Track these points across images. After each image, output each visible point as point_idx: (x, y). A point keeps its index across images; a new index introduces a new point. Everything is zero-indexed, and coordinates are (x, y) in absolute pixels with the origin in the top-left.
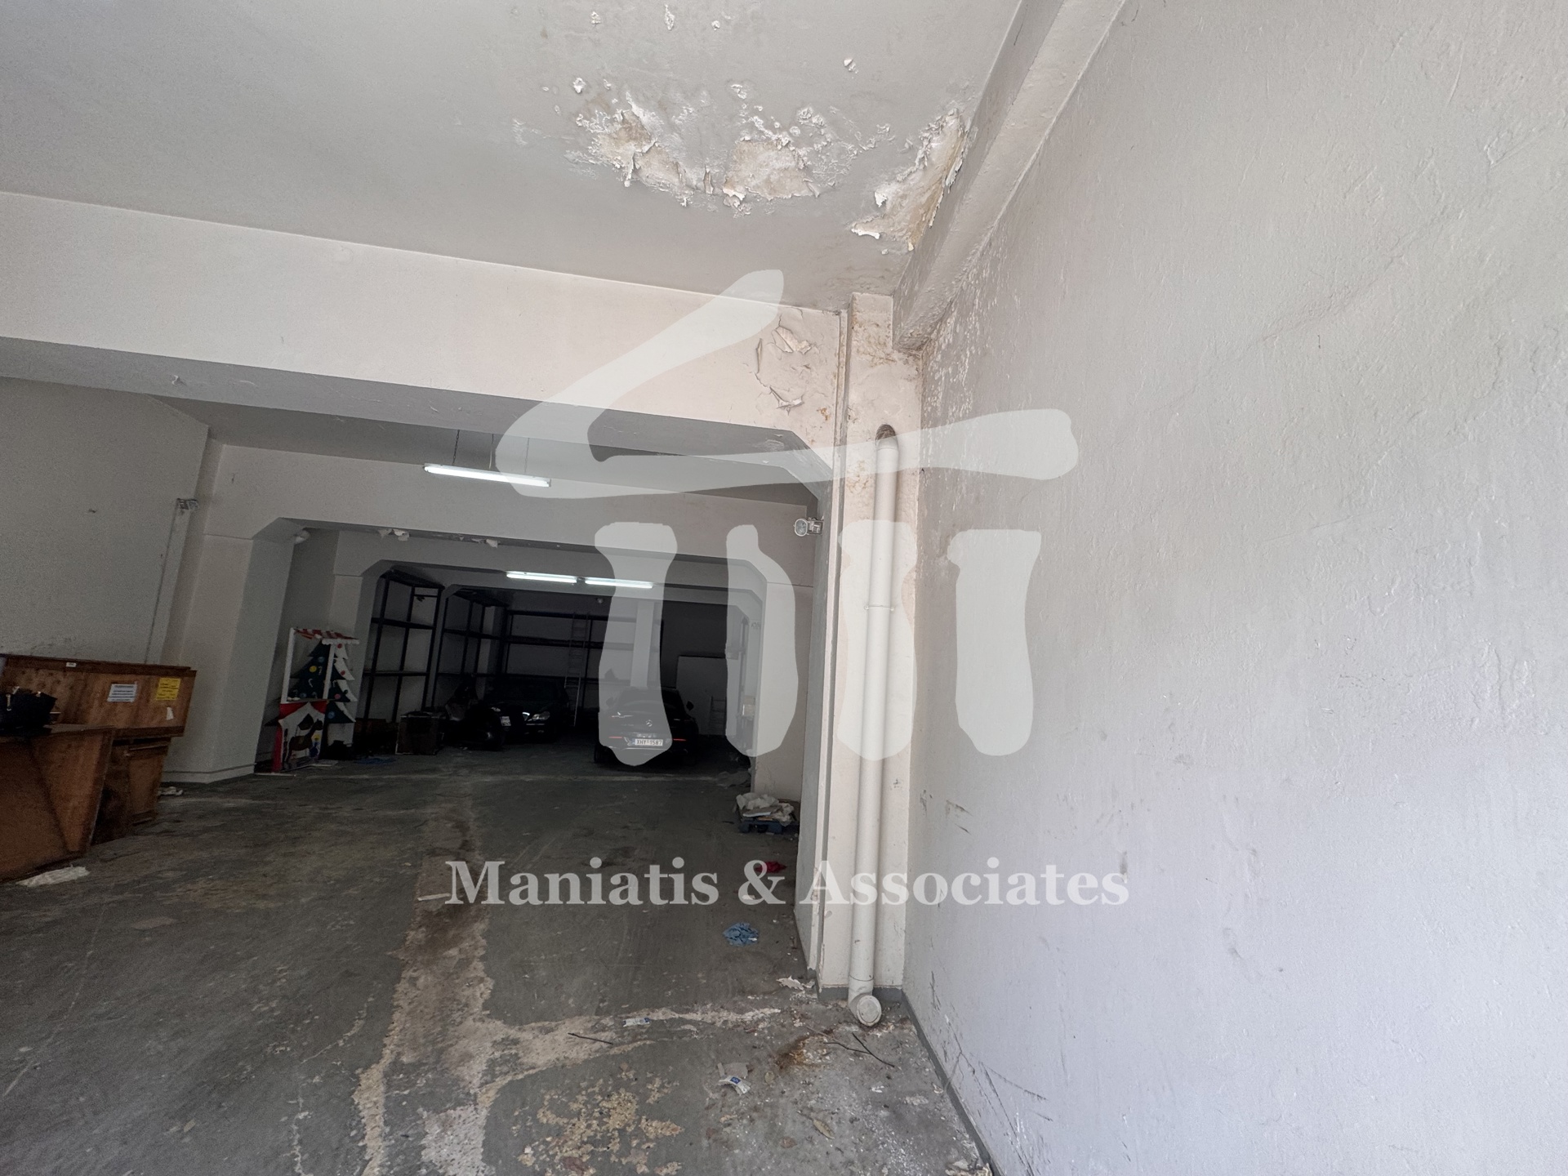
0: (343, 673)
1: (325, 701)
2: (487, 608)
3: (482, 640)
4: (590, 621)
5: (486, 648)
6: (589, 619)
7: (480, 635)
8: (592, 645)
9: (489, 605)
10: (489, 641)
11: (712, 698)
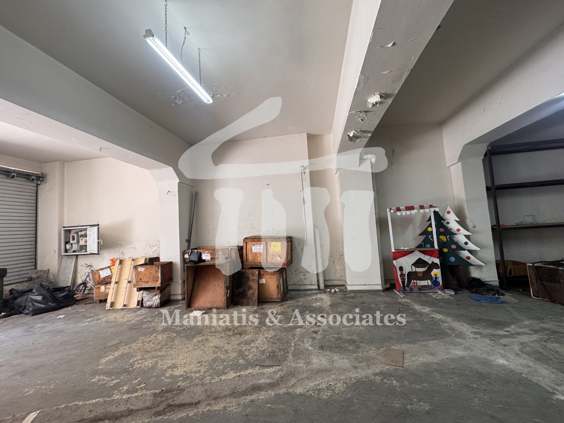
0: (458, 230)
1: (436, 250)
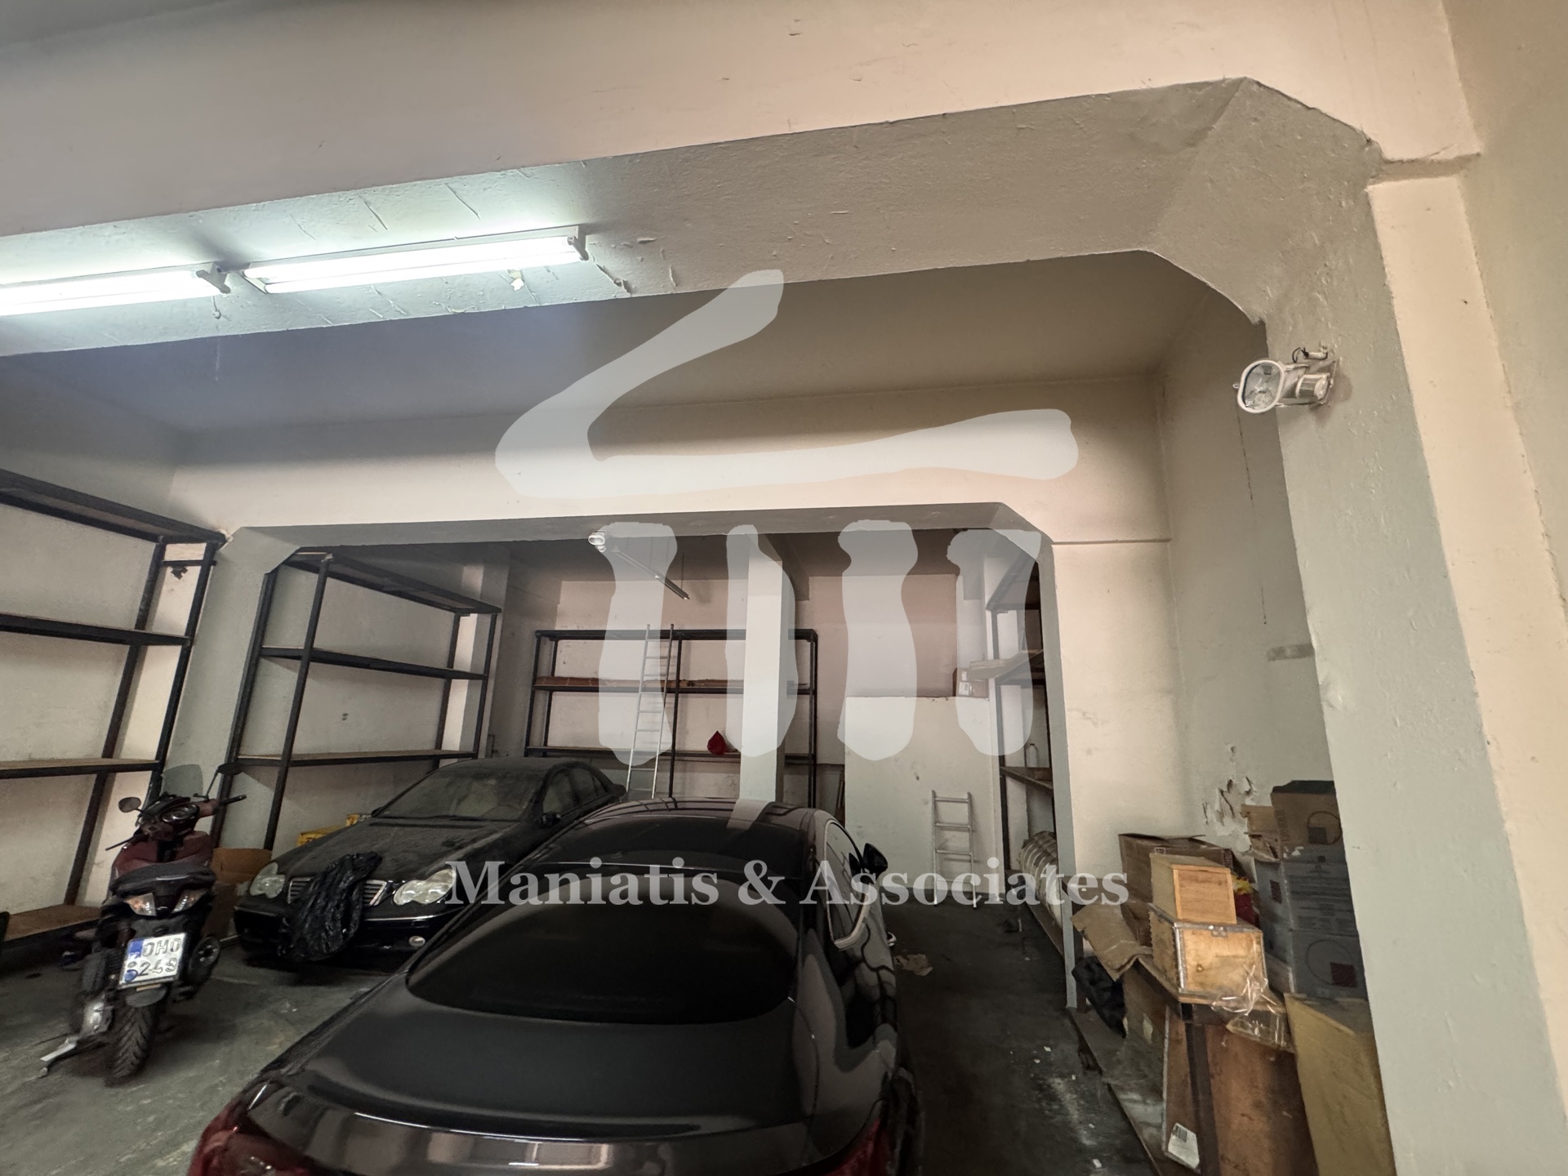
2: (463, 619)
3: (454, 681)
4: (675, 643)
5: (460, 695)
6: (674, 638)
7: (447, 674)
8: (683, 685)
9: (467, 613)
10: (466, 682)
11: (934, 793)
